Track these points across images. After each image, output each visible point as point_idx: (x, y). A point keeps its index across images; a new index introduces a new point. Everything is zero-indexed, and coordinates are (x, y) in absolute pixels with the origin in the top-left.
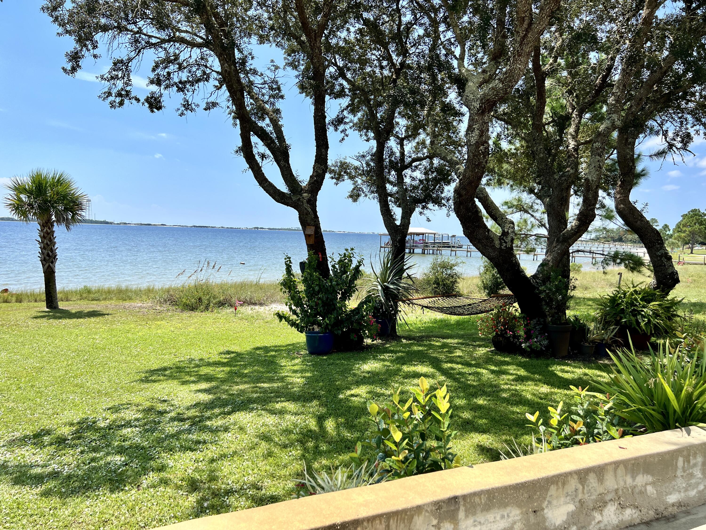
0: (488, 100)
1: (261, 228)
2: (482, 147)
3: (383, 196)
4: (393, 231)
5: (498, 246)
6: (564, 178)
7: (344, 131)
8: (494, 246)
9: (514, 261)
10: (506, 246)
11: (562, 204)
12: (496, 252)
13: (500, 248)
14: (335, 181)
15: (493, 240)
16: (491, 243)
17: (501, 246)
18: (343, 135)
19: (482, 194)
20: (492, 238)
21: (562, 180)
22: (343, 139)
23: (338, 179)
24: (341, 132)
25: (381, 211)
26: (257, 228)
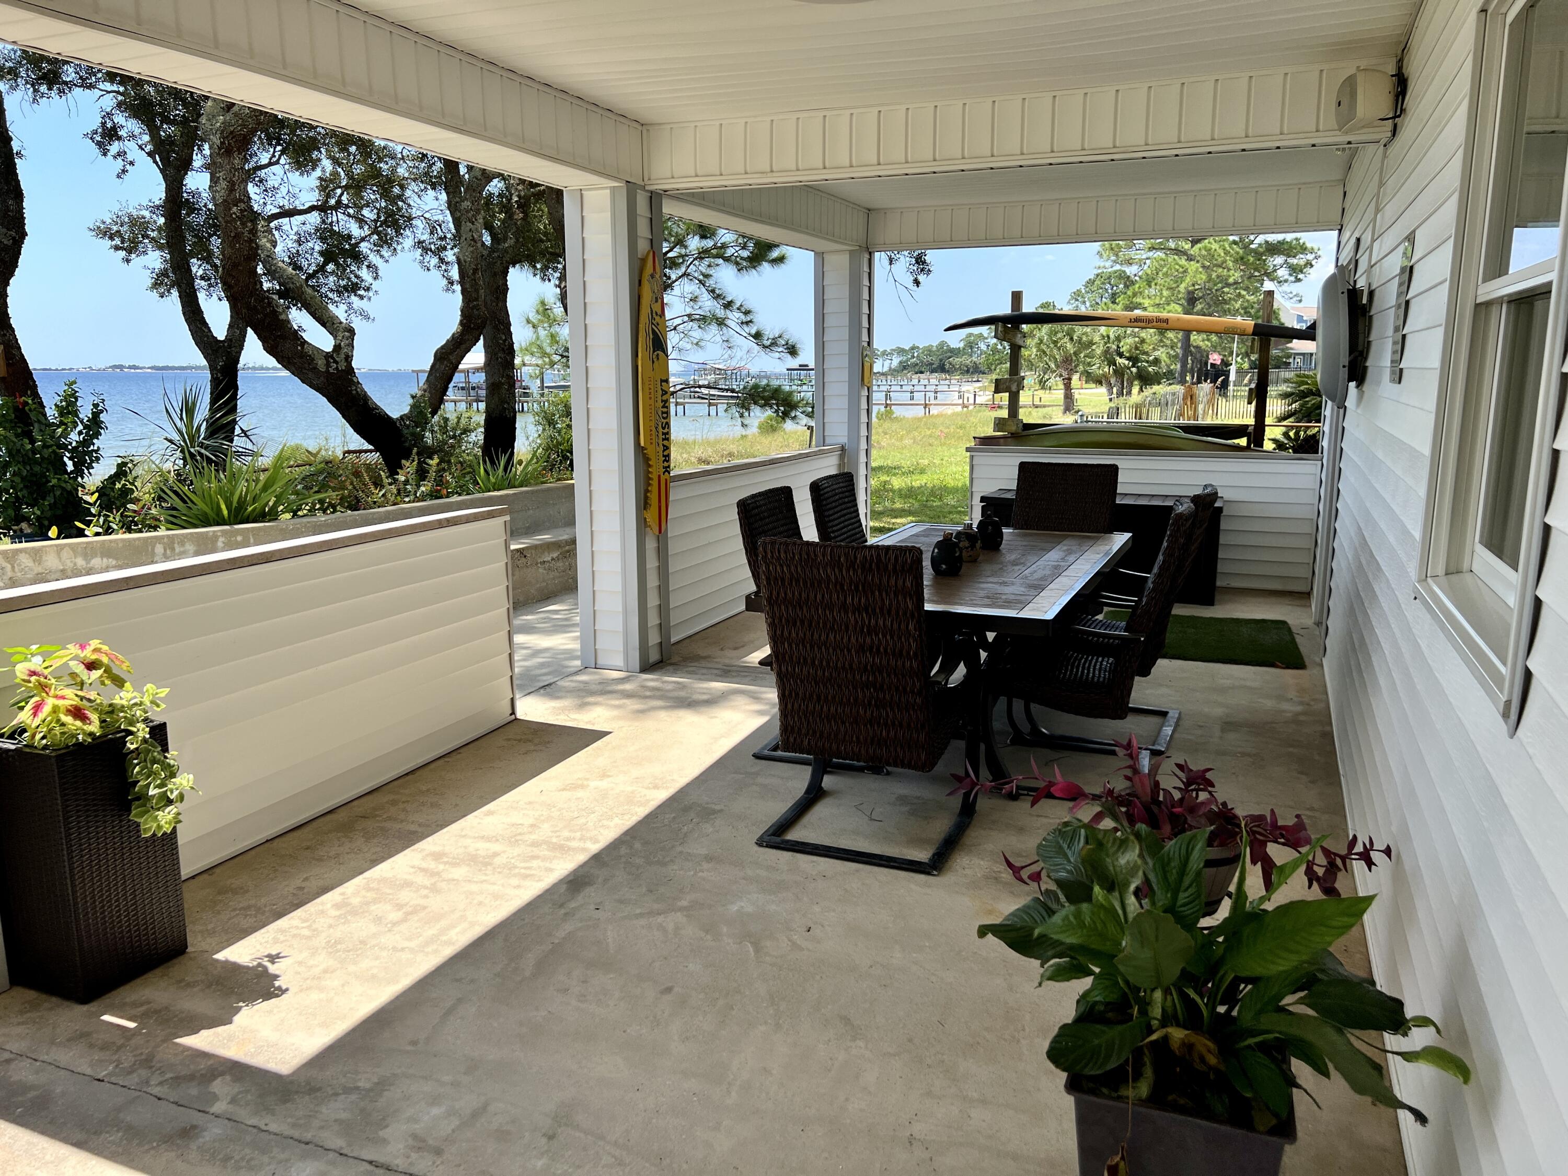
0: (232, 132)
1: (130, 367)
2: (234, 209)
3: (183, 286)
4: (210, 351)
5: (322, 368)
6: (496, 254)
7: (121, 154)
8: (315, 368)
9: (354, 392)
10: (337, 368)
11: (497, 298)
12: (322, 378)
13: (327, 371)
14: (122, 254)
15: (313, 359)
16: (309, 364)
17: (327, 368)
18: (120, 162)
19: (293, 283)
20: (310, 356)
21: (493, 258)
22: (124, 171)
23: (129, 251)
24: (115, 157)
25: (184, 314)
26: (121, 367)
